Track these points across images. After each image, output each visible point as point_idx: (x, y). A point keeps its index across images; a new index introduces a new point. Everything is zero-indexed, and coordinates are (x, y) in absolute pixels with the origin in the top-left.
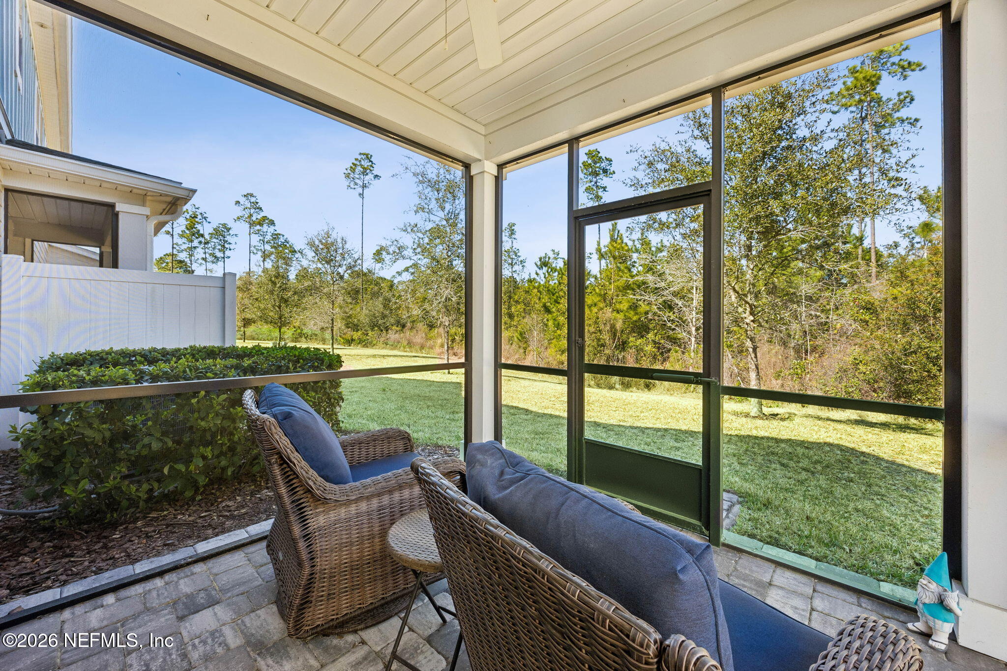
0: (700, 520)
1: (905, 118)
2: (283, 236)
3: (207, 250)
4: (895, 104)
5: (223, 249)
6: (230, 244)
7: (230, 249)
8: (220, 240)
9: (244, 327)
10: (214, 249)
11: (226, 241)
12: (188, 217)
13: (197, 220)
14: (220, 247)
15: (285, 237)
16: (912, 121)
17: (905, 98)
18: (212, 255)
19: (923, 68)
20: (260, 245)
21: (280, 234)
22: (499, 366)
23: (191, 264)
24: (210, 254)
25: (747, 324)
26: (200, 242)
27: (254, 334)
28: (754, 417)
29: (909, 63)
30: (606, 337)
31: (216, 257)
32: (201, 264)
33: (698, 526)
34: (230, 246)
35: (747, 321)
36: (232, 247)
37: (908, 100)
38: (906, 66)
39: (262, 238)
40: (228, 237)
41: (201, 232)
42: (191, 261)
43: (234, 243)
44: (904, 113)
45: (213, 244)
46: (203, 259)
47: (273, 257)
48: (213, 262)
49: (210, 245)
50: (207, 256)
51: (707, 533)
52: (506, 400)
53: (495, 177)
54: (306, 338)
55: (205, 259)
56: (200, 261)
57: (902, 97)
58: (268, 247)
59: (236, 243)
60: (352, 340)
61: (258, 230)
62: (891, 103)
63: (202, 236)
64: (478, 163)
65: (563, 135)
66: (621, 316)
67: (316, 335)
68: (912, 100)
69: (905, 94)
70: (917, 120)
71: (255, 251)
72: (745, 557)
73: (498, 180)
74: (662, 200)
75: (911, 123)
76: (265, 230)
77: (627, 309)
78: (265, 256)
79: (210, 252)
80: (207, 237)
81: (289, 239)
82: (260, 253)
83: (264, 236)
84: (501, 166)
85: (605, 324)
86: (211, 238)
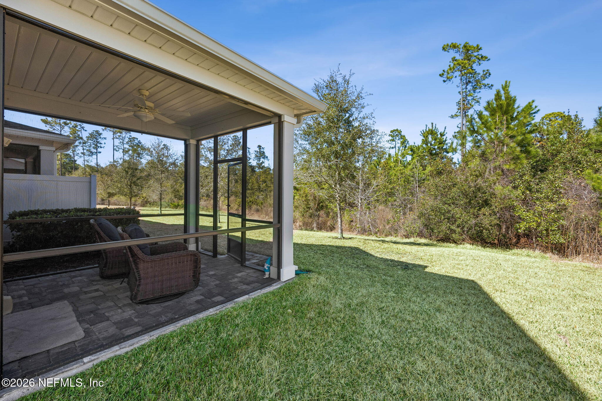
1: (486, 84)
2: (137, 139)
3: (84, 148)
4: (482, 76)
5: (96, 147)
6: (101, 143)
7: (101, 147)
8: (94, 141)
9: (109, 197)
10: (90, 147)
11: (98, 142)
12: (71, 126)
13: (77, 129)
14: (94, 146)
15: (138, 140)
16: (490, 86)
17: (486, 73)
18: (89, 151)
19: (489, 60)
20: (120, 145)
21: (135, 138)
23: (74, 157)
24: (87, 150)
26: (80, 143)
27: (116, 201)
29: (482, 57)
31: (91, 152)
32: (81, 157)
34: (101, 145)
36: (102, 146)
37: (488, 74)
38: (480, 58)
39: (122, 141)
40: (99, 139)
41: (81, 136)
42: (74, 154)
43: (103, 143)
44: (486, 82)
45: (89, 143)
46: (82, 153)
47: (130, 152)
48: (89, 155)
49: (87, 144)
50: (85, 151)
54: (150, 204)
55: (83, 153)
56: (81, 155)
57: (485, 73)
58: (126, 146)
59: (105, 143)
60: (178, 205)
61: (119, 136)
62: (479, 75)
63: (81, 138)
67: (156, 202)
68: (490, 74)
69: (486, 71)
70: (492, 85)
71: (117, 149)
75: (489, 87)
76: (124, 136)
78: (125, 152)
79: (87, 149)
80: (85, 139)
81: (141, 141)
82: (121, 151)
83: (123, 139)
86: (88, 140)
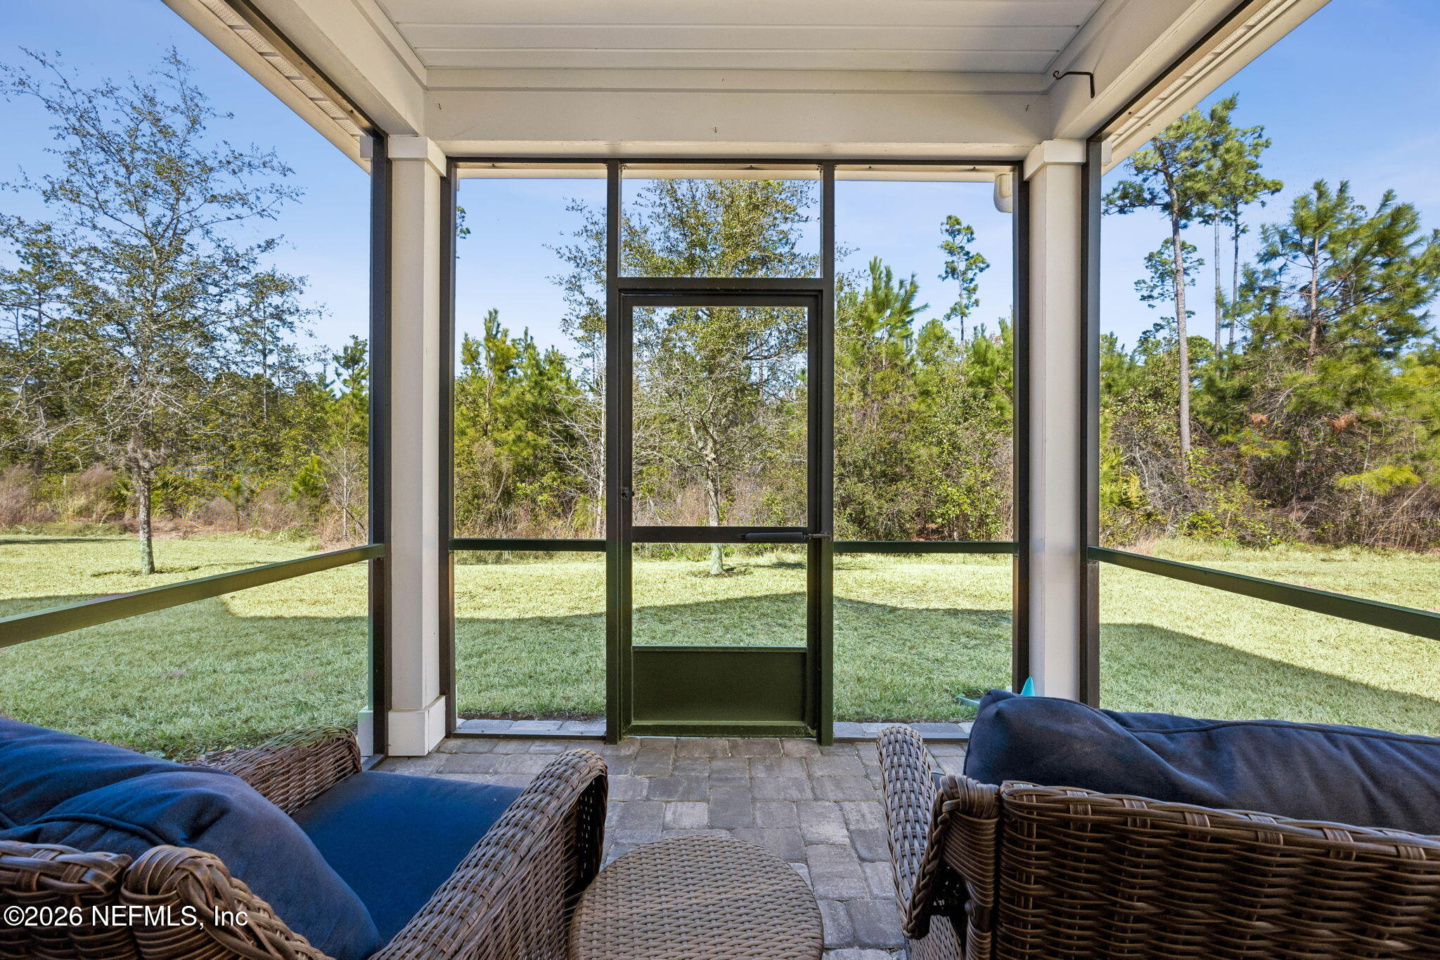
0: (802, 719)
22: (448, 545)
25: (709, 462)
28: (716, 575)
30: (486, 484)
33: (803, 727)
35: (709, 459)
51: (814, 733)
52: (462, 609)
53: (442, 178)
64: (409, 138)
65: (600, 147)
66: (505, 451)
72: (860, 746)
73: (447, 186)
74: (760, 290)
77: (514, 441)
84: (453, 161)
85: (482, 464)
